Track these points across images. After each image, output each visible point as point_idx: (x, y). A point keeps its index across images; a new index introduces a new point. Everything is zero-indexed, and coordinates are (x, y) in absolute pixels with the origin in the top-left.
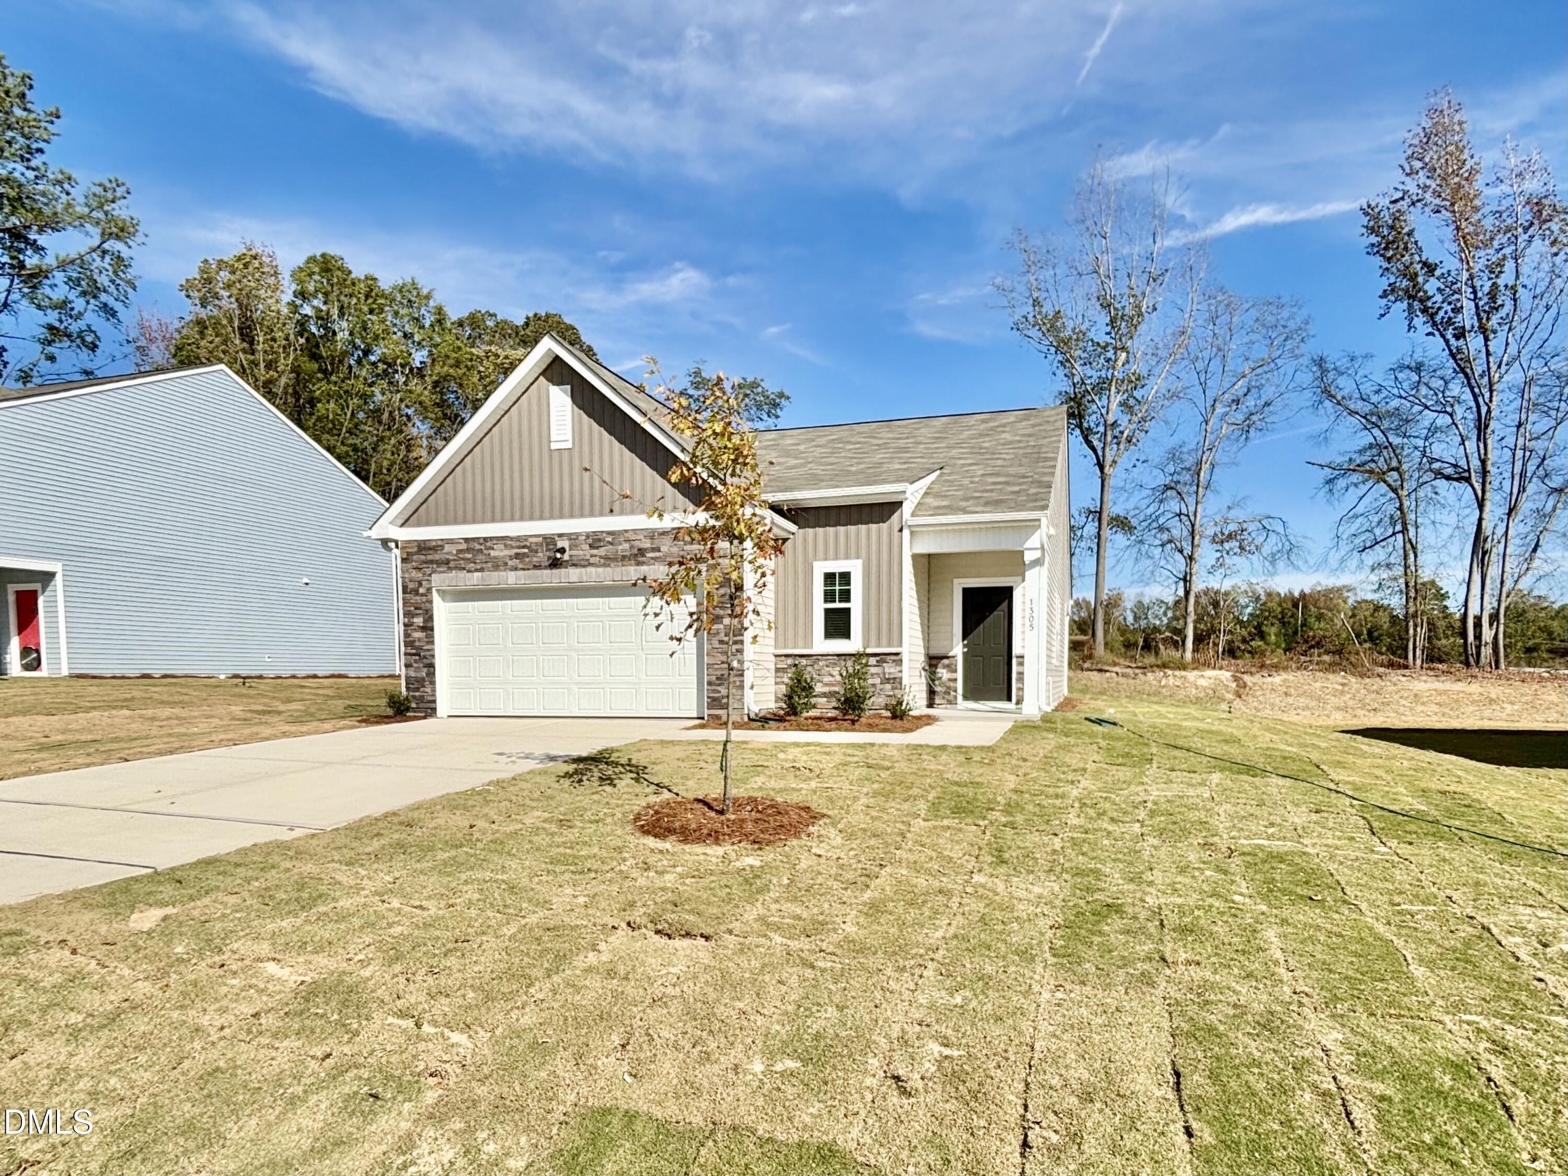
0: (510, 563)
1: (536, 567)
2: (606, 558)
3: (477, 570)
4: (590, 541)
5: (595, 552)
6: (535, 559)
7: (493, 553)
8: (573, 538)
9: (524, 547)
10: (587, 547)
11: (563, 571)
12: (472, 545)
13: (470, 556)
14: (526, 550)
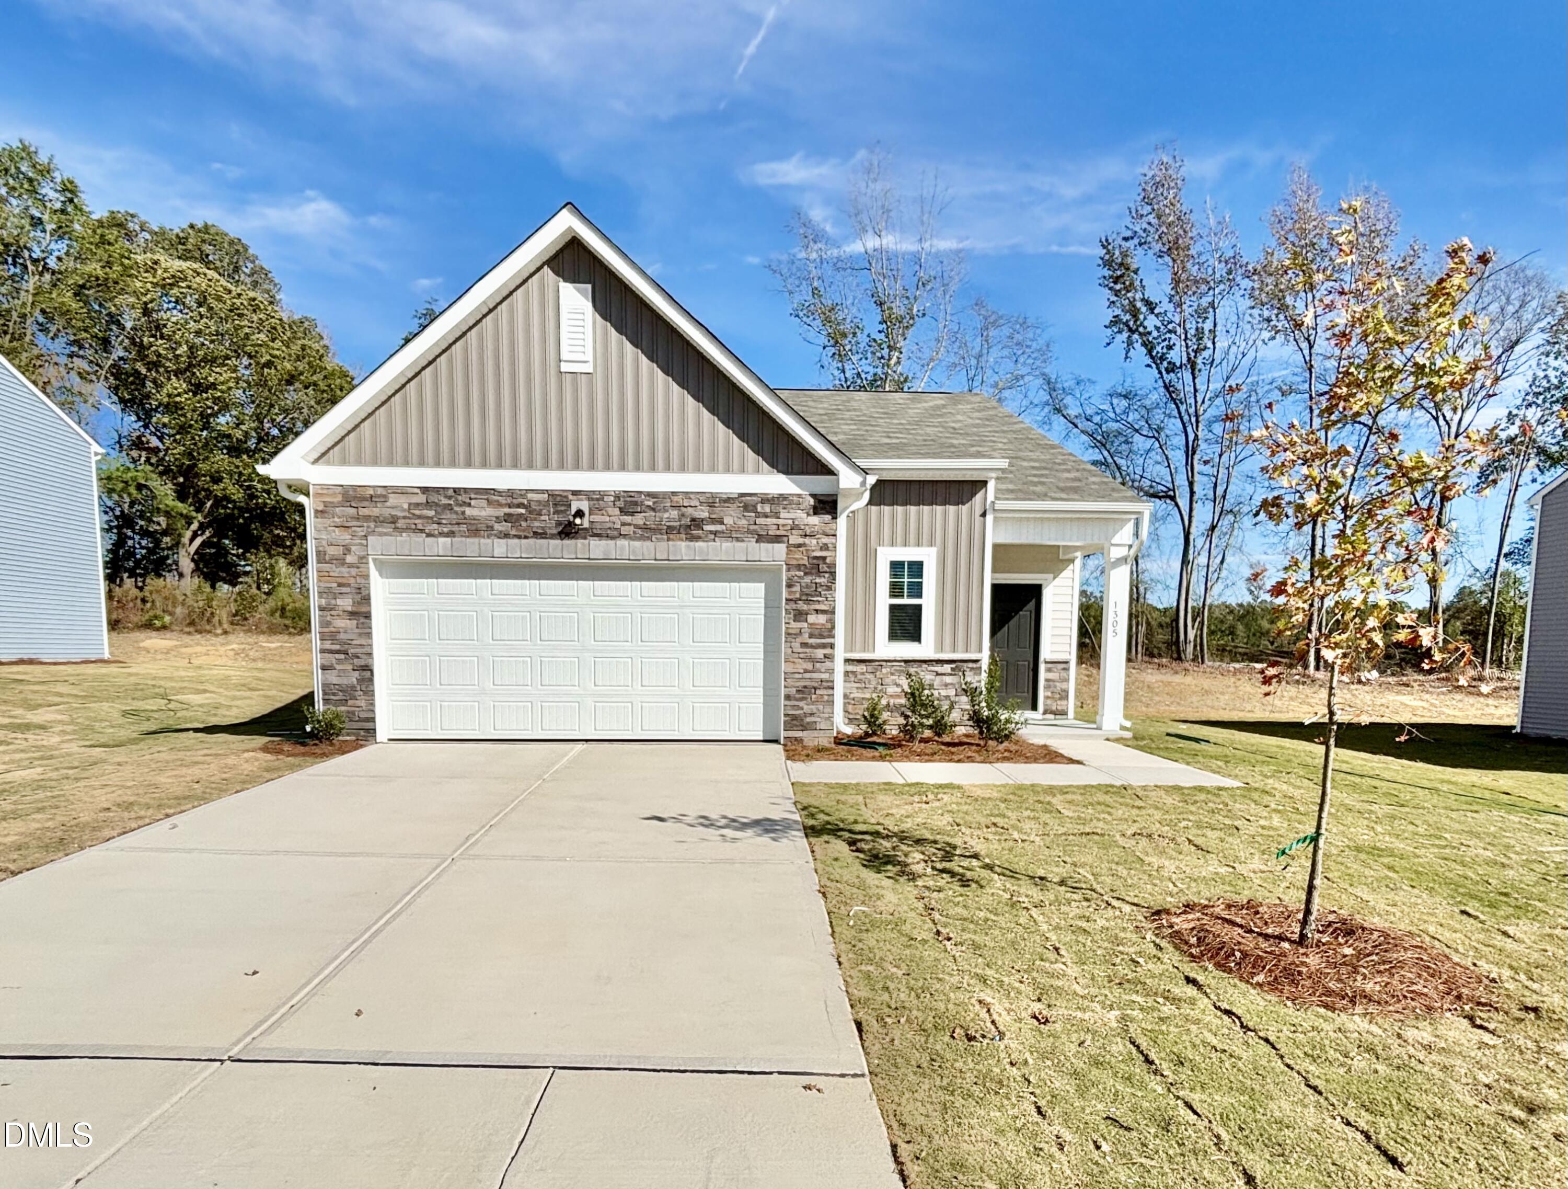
0: (497, 527)
1: (536, 535)
2: (645, 528)
3: (442, 534)
4: (620, 504)
5: (628, 519)
6: (537, 524)
7: (469, 511)
8: (596, 498)
9: (519, 506)
10: (617, 512)
11: (580, 542)
12: (434, 498)
13: (431, 513)
14: (523, 511)
